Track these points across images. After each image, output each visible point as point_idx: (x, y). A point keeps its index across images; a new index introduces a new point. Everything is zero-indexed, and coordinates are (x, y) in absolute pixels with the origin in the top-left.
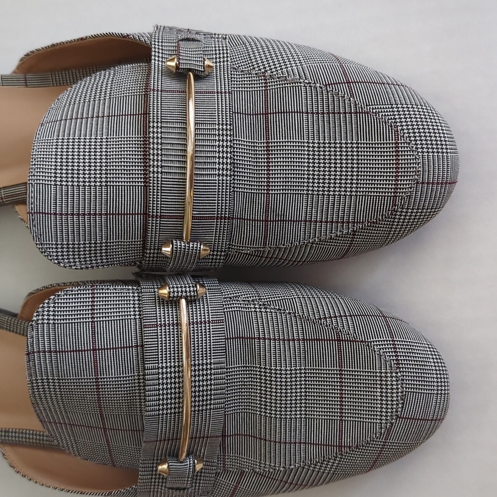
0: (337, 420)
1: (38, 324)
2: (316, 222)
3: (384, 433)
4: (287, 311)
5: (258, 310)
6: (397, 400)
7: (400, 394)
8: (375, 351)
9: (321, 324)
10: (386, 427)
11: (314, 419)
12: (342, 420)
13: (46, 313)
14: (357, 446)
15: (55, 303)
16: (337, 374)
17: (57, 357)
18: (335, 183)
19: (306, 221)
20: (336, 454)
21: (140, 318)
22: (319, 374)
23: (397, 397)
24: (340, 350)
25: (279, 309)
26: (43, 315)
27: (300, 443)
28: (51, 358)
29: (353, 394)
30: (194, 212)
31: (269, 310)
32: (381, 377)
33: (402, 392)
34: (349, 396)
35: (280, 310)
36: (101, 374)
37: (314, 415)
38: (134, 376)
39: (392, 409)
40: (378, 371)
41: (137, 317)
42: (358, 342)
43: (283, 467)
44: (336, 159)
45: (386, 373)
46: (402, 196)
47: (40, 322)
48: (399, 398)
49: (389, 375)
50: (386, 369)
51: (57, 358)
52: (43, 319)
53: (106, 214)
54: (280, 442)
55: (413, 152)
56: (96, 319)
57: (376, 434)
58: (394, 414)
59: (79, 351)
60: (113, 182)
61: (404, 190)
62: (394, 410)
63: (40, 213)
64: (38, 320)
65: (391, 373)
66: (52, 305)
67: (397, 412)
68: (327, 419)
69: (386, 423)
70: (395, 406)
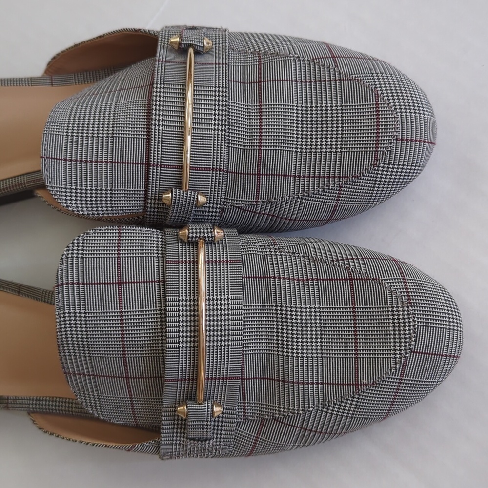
0: (352, 358)
1: (68, 258)
2: (304, 177)
3: (399, 369)
4: (301, 255)
5: (273, 253)
6: (410, 334)
7: (412, 327)
8: (386, 287)
9: (334, 265)
10: (401, 362)
11: (330, 357)
12: (357, 358)
13: (75, 248)
14: (373, 384)
15: (84, 240)
16: (350, 312)
17: (84, 289)
18: (321, 142)
19: (295, 176)
20: (353, 394)
21: (162, 257)
22: (333, 312)
23: (410, 330)
24: (352, 288)
25: (293, 253)
26: (73, 250)
27: (318, 383)
28: (79, 290)
29: (367, 331)
30: (192, 163)
31: (284, 254)
32: (393, 311)
33: (414, 326)
34: (363, 333)
35: (295, 253)
36: (125, 307)
37: (330, 354)
38: (156, 310)
39: (405, 342)
40: (390, 306)
41: (160, 255)
42: (369, 279)
43: (302, 410)
44: (322, 121)
45: (398, 307)
46: (383, 151)
47: (70, 256)
48: (412, 331)
49: (401, 309)
50: (398, 304)
51: (84, 291)
52: (72, 254)
53: (112, 162)
54: (298, 383)
55: (392, 111)
56: (121, 255)
57: (391, 370)
58: (408, 347)
59: (105, 283)
60: (119, 134)
61: (385, 146)
62: (408, 344)
63: (52, 158)
64: (68, 254)
65: (403, 307)
66: (81, 241)
67: (410, 345)
68: (343, 358)
69: (401, 358)
70: (408, 340)
